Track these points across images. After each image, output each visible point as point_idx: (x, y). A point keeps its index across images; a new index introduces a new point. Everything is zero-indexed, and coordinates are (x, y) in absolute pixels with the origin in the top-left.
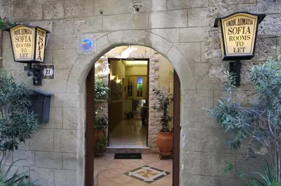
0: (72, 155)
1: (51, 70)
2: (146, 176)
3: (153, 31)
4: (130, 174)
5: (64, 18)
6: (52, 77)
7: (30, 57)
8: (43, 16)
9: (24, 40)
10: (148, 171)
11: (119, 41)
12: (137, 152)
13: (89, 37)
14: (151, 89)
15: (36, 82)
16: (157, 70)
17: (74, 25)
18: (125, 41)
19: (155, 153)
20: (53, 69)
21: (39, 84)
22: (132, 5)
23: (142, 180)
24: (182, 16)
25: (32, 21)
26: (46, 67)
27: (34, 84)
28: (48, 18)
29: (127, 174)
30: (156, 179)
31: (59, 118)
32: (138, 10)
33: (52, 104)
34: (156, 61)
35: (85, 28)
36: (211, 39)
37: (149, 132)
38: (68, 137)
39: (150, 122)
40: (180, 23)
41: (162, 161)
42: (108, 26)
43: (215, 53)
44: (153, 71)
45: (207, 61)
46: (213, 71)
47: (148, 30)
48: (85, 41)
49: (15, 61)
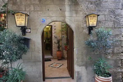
0: (39, 60)
1: (30, 30)
2: (56, 66)
3: (66, 17)
4: (50, 66)
5: (34, 11)
6: (30, 32)
7: (23, 25)
8: (25, 9)
9: (21, 19)
10: (56, 64)
11: (55, 20)
12: (49, 59)
13: (44, 18)
14: (53, 36)
15: (24, 34)
16: (55, 29)
17: (38, 13)
18: (57, 20)
19: (55, 58)
20: (30, 29)
21: (25, 35)
22: (59, 8)
23: (55, 67)
24: (75, 13)
25: (20, 11)
26: (27, 29)
27: (23, 35)
28: (27, 10)
29: (49, 66)
30: (60, 66)
31: (33, 47)
32: (61, 10)
33: (30, 42)
34: (55, 26)
35: (42, 15)
36: (83, 21)
37: (53, 52)
38: (37, 54)
39: (53, 48)
40: (74, 15)
41: (59, 61)
42: (51, 15)
43: (85, 25)
44: (54, 30)
45: (83, 28)
46: (84, 31)
47: (64, 17)
48: (43, 19)
49: (17, 26)
